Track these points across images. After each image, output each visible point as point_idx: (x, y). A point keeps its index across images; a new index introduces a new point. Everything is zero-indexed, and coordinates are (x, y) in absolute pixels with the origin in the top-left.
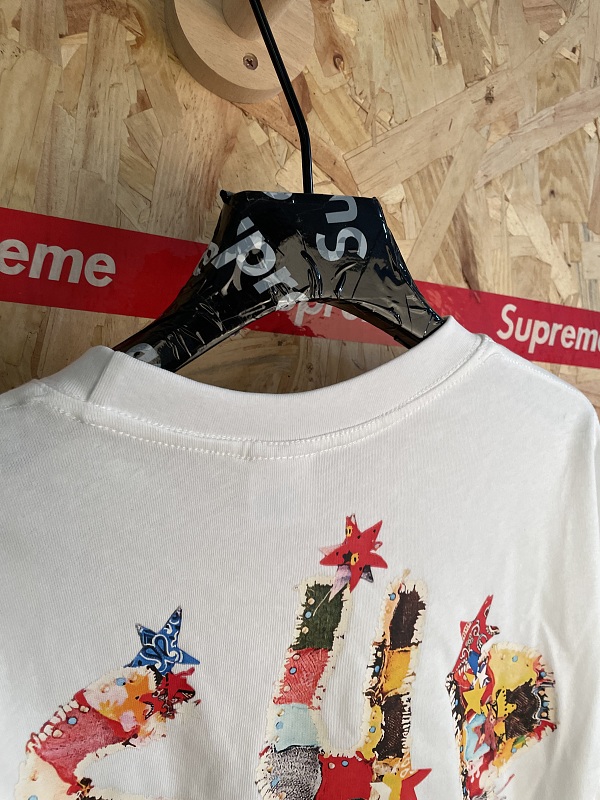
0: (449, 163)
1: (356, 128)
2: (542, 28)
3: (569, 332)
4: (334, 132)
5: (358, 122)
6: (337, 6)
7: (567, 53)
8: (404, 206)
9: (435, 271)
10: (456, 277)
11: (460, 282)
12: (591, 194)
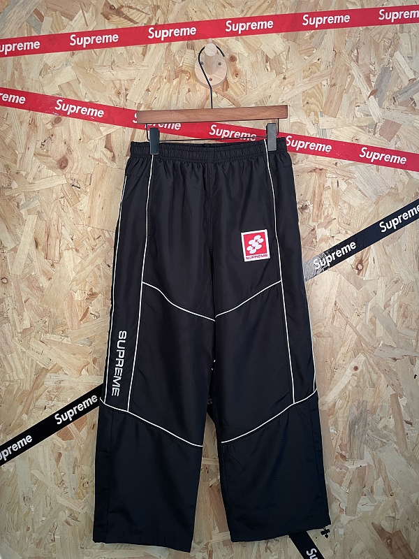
0: (270, 97)
1: (241, 91)
2: (306, 55)
3: (313, 145)
4: (235, 92)
5: (242, 89)
6: (237, 62)
7: (316, 61)
12: (324, 102)
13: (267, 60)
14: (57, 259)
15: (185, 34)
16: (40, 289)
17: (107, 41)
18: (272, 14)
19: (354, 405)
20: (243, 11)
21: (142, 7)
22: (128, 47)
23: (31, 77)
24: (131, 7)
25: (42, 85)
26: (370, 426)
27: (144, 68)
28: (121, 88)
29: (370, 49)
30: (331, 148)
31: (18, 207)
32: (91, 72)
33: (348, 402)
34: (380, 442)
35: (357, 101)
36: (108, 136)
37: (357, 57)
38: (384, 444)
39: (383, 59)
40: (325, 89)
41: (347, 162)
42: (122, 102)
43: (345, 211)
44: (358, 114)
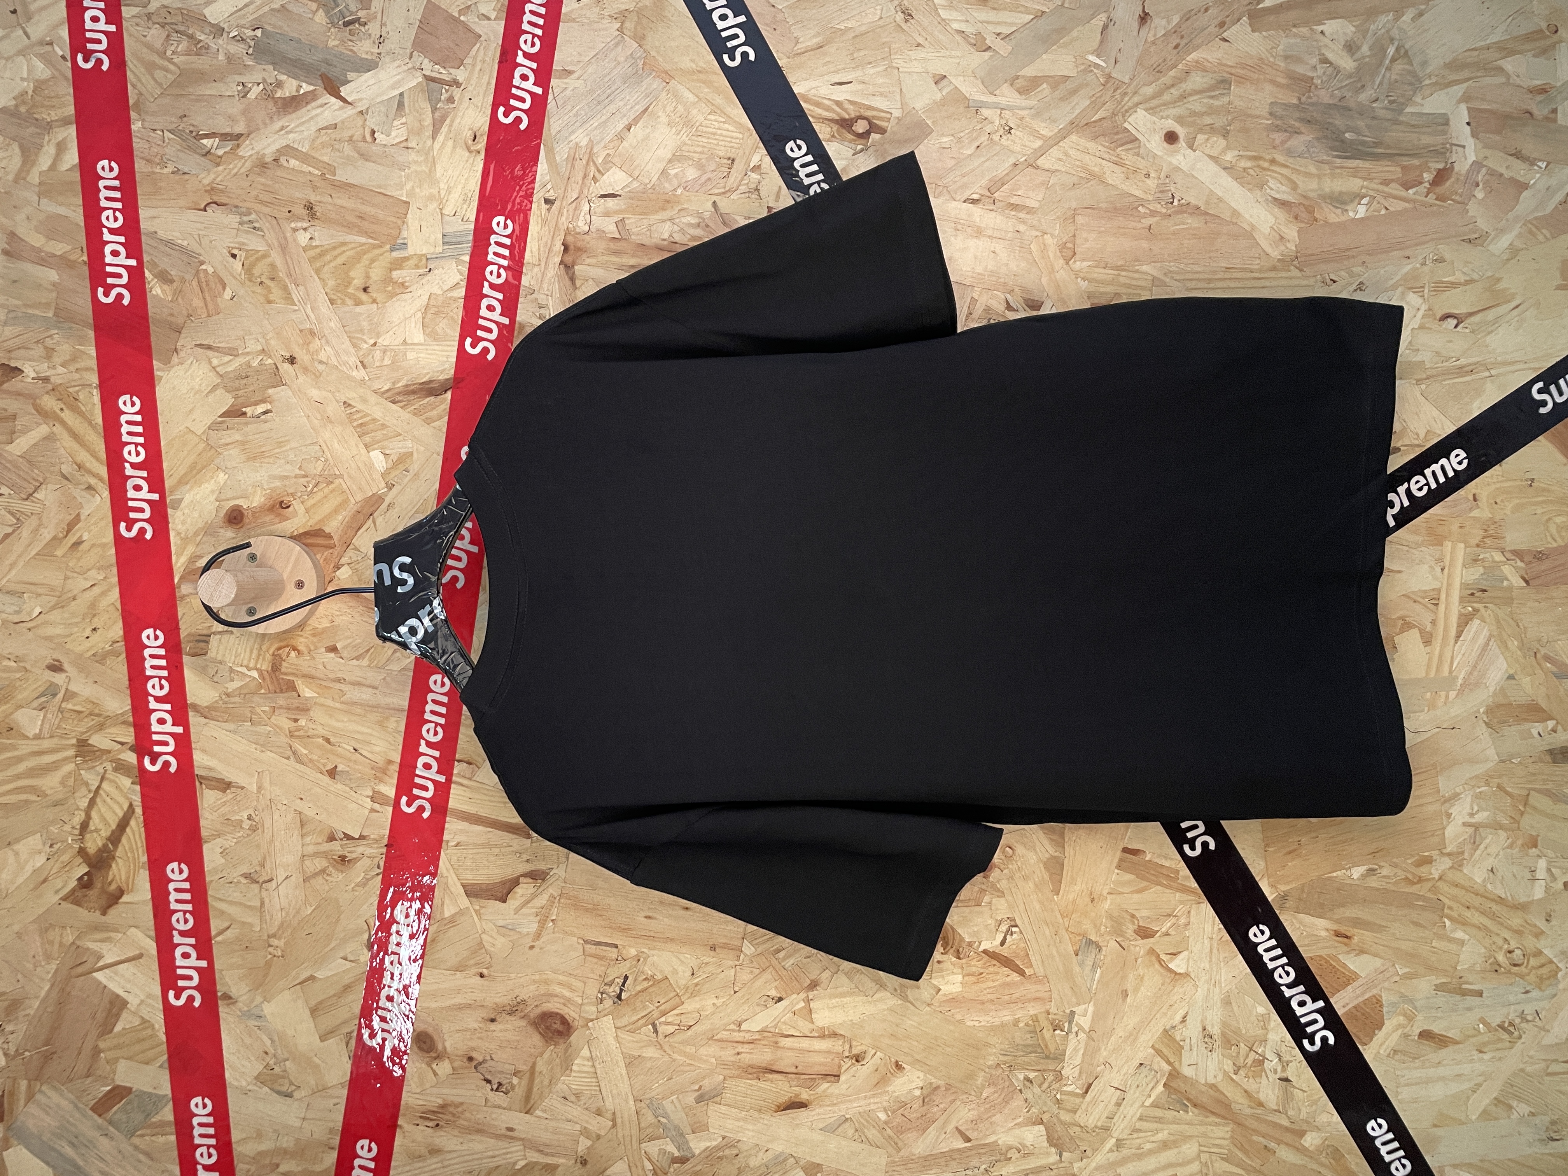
0: (350, 405)
1: (332, 492)
2: (221, 295)
3: (491, 273)
4: (336, 511)
5: (326, 491)
6: (244, 504)
7: (237, 265)
8: (387, 452)
9: (437, 424)
10: (442, 403)
11: (445, 399)
12: (363, 240)
13: (236, 412)
14: (837, 1046)
15: (163, 663)
16: (928, 1095)
17: (187, 896)
18: (96, 398)
19: (1283, 142)
20: (90, 488)
21: (83, 790)
22: (204, 833)
23: (298, 1123)
24: (84, 826)
25: (321, 1090)
26: (1348, 95)
27: (266, 785)
28: (325, 855)
29: (200, 99)
30: (501, 219)
31: (683, 1160)
32: (281, 943)
33: (1273, 161)
34: (1398, 67)
35: (357, 136)
36: (473, 892)
37: (225, 137)
38: (1403, 54)
39: (229, 58)
40: (323, 236)
41: (542, 167)
42: (368, 851)
43: (691, 173)
44: (398, 134)
